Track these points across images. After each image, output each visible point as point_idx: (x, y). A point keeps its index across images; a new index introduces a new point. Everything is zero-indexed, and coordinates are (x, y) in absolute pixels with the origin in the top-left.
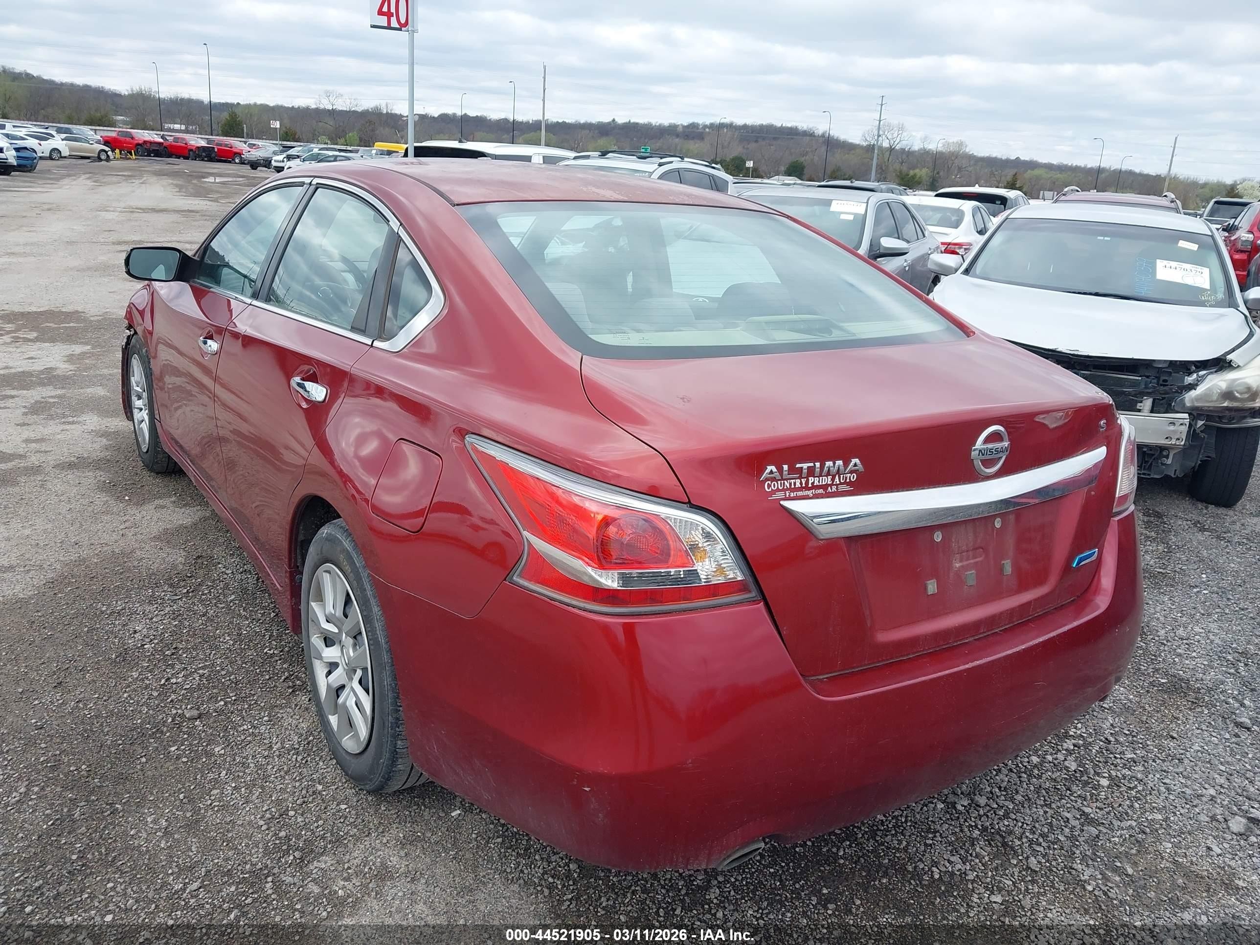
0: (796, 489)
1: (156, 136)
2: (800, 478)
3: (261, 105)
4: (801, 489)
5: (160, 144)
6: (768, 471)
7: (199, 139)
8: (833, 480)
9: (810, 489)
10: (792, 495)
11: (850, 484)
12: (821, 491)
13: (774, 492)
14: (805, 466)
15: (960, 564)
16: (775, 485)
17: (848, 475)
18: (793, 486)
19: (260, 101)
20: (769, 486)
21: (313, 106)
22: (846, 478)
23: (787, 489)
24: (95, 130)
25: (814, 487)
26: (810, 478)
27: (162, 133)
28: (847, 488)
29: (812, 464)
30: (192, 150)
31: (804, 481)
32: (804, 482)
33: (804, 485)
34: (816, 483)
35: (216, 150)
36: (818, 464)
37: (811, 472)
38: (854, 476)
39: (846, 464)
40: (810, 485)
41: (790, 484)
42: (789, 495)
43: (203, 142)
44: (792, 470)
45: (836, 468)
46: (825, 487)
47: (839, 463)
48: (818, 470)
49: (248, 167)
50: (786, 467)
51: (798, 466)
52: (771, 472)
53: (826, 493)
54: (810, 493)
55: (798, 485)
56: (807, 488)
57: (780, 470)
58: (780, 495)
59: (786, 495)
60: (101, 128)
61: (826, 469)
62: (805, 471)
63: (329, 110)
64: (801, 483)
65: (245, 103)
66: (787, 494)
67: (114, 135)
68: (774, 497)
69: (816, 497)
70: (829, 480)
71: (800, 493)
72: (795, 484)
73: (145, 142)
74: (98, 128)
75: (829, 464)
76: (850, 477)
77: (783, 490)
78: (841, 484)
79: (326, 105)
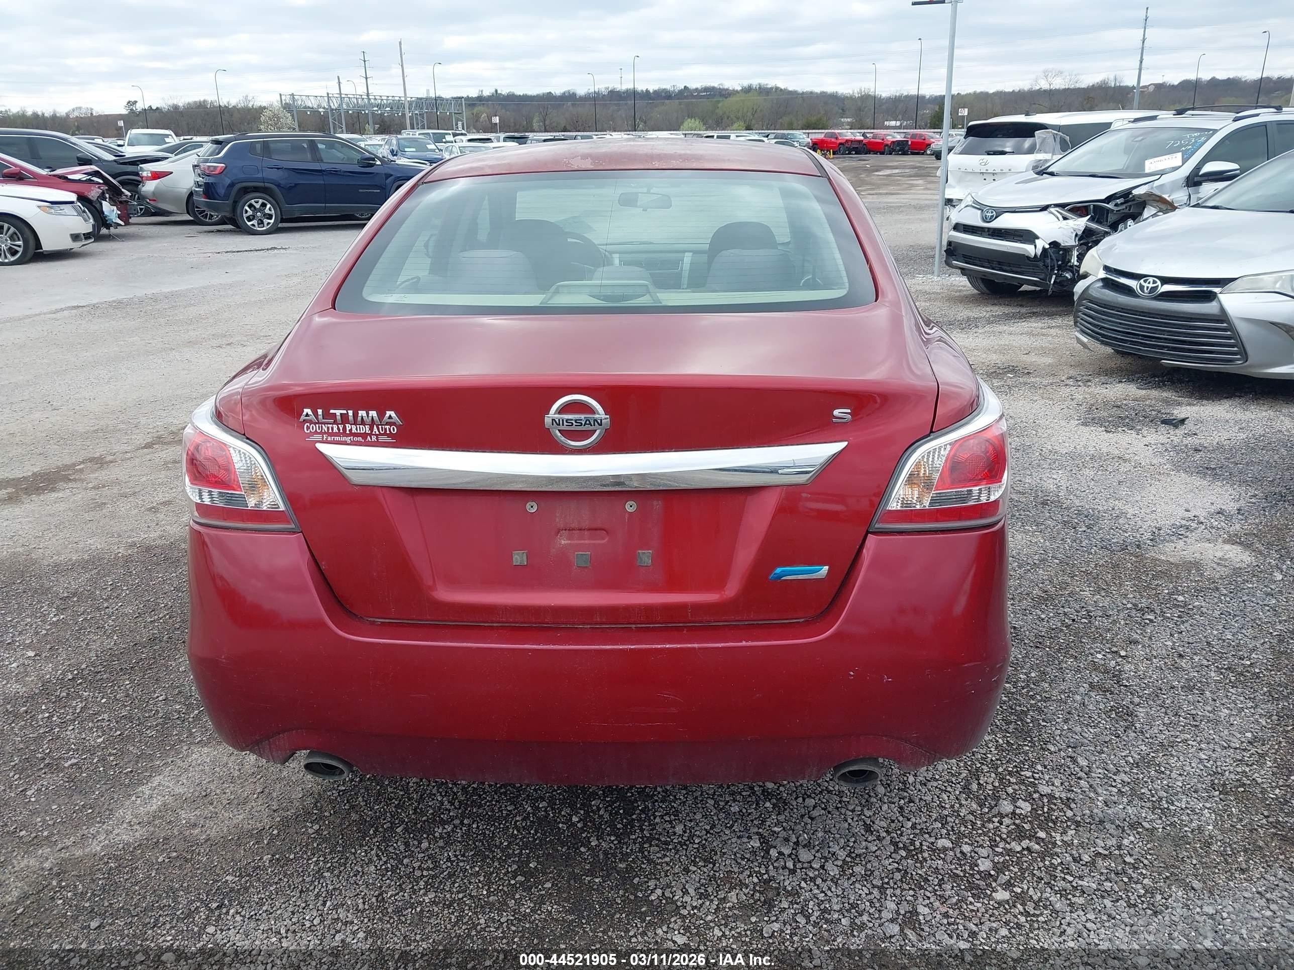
0: (333, 434)
1: (858, 134)
2: (335, 422)
3: (982, 93)
4: (338, 434)
5: (860, 142)
6: (305, 413)
7: (896, 134)
8: (371, 429)
9: (347, 435)
10: (329, 439)
11: (390, 435)
12: (360, 439)
13: (312, 434)
14: (338, 412)
15: (566, 542)
16: (314, 428)
17: (387, 427)
18: (330, 431)
19: (979, 90)
20: (308, 428)
21: (1026, 89)
22: (386, 429)
23: (325, 433)
24: (808, 133)
25: (351, 434)
26: (347, 425)
27: (862, 131)
28: (389, 440)
29: (345, 412)
30: (887, 145)
31: (341, 427)
32: (341, 429)
33: (341, 431)
34: (354, 430)
35: (910, 143)
36: (351, 413)
37: (344, 419)
38: (393, 429)
39: (381, 415)
40: (348, 432)
41: (328, 428)
42: (327, 439)
43: (899, 137)
44: (326, 415)
45: (370, 418)
46: (364, 436)
47: (373, 413)
48: (351, 418)
49: (933, 158)
50: (320, 411)
51: (332, 411)
52: (307, 415)
53: (364, 440)
54: (348, 439)
55: (335, 430)
56: (344, 434)
57: (316, 414)
58: (318, 437)
59: (323, 438)
60: (814, 131)
61: (359, 419)
62: (339, 418)
63: (1045, 91)
64: (338, 429)
65: (965, 93)
66: (325, 437)
67: (821, 136)
68: (312, 438)
69: (353, 444)
70: (367, 429)
71: (337, 438)
72: (332, 429)
73: (847, 141)
74: (810, 131)
75: (362, 413)
76: (390, 429)
77: (321, 433)
78: (381, 435)
79: (1044, 85)
